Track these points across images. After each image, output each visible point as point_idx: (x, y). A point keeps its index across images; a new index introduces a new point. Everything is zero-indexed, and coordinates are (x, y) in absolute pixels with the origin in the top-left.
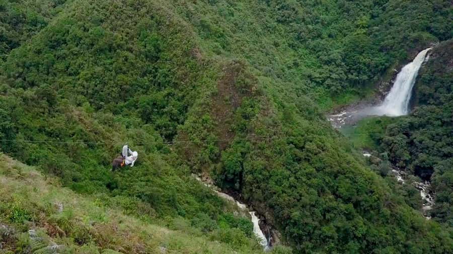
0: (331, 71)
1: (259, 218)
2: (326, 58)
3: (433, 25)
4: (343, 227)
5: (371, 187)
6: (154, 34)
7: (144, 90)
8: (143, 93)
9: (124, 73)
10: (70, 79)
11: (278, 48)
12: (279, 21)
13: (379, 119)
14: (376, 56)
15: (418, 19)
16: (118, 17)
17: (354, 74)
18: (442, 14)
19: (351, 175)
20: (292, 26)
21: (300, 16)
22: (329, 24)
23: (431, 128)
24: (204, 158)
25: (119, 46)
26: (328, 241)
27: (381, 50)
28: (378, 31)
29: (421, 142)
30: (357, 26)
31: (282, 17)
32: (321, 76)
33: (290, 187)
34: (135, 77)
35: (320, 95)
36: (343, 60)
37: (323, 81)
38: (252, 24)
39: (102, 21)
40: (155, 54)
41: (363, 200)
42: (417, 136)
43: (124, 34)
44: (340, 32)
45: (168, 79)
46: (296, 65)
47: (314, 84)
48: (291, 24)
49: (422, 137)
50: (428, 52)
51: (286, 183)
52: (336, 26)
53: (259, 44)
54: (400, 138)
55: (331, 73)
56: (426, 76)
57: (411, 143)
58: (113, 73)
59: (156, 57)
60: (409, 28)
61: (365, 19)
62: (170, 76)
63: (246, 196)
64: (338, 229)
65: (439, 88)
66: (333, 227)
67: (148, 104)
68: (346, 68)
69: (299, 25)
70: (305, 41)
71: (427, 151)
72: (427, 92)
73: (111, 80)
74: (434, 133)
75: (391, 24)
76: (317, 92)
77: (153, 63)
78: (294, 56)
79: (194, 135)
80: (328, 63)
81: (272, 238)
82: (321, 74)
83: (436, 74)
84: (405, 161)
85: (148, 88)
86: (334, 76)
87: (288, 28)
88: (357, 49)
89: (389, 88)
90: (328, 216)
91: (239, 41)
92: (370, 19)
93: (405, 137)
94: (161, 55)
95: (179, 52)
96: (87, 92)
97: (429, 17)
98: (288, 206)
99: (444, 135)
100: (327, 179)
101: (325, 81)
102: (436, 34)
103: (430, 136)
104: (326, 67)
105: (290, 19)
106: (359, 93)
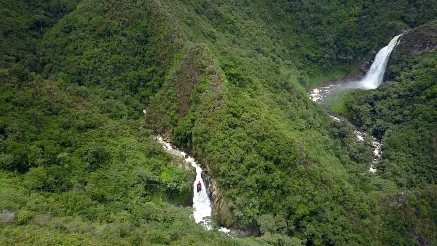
0: (325, 52)
1: (203, 169)
2: (322, 41)
3: (407, 15)
4: (262, 179)
5: (290, 149)
6: (144, 23)
7: (135, 68)
8: (134, 70)
9: (119, 53)
10: (77, 58)
11: (285, 32)
12: (287, 10)
13: (354, 92)
14: (361, 40)
15: (396, 10)
16: (118, 8)
17: (343, 55)
18: (415, 6)
19: (275, 139)
20: (298, 15)
21: (305, 7)
22: (328, 14)
23: (390, 100)
24: (166, 123)
25: (116, 32)
26: (249, 189)
27: (365, 36)
28: (365, 19)
29: (380, 111)
30: (351, 15)
31: (290, 7)
32: (316, 56)
33: (224, 147)
34: (127, 56)
35: (314, 71)
36: (336, 43)
37: (318, 60)
38: (264, 12)
39: (105, 11)
40: (144, 38)
41: (282, 159)
42: (378, 105)
43: (121, 22)
44: (338, 19)
45: (153, 59)
46: (297, 46)
47: (310, 62)
48: (297, 13)
49: (381, 107)
50: (400, 37)
51: (220, 144)
52: (334, 15)
53: (267, 30)
54: (366, 108)
55: (324, 53)
56: (396, 57)
57: (374, 112)
58: (109, 53)
59: (146, 41)
60: (387, 17)
61: (357, 9)
62: (155, 57)
63: (194, 153)
64: (257, 181)
65: (404, 67)
66: (253, 178)
67: (135, 79)
68: (337, 50)
69: (303, 14)
70: (307, 27)
71: (384, 118)
72: (394, 71)
73: (107, 59)
74: (391, 103)
75: (376, 14)
76: (312, 69)
77: (143, 46)
78: (297, 39)
79: (161, 105)
80: (323, 45)
81: (211, 185)
82: (316, 54)
83: (404, 56)
84: (368, 125)
85: (138, 65)
86: (326, 56)
87: (294, 17)
88: (347, 35)
89: (368, 67)
90: (252, 170)
91: (249, 27)
92: (362, 9)
93: (369, 106)
94: (149, 39)
95: (162, 37)
96: (88, 68)
97: (405, 8)
98: (219, 161)
99: (397, 106)
100: (254, 141)
101: (319, 60)
102: (407, 23)
103: (388, 106)
104: (322, 48)
105: (297, 9)
106: (345, 70)
